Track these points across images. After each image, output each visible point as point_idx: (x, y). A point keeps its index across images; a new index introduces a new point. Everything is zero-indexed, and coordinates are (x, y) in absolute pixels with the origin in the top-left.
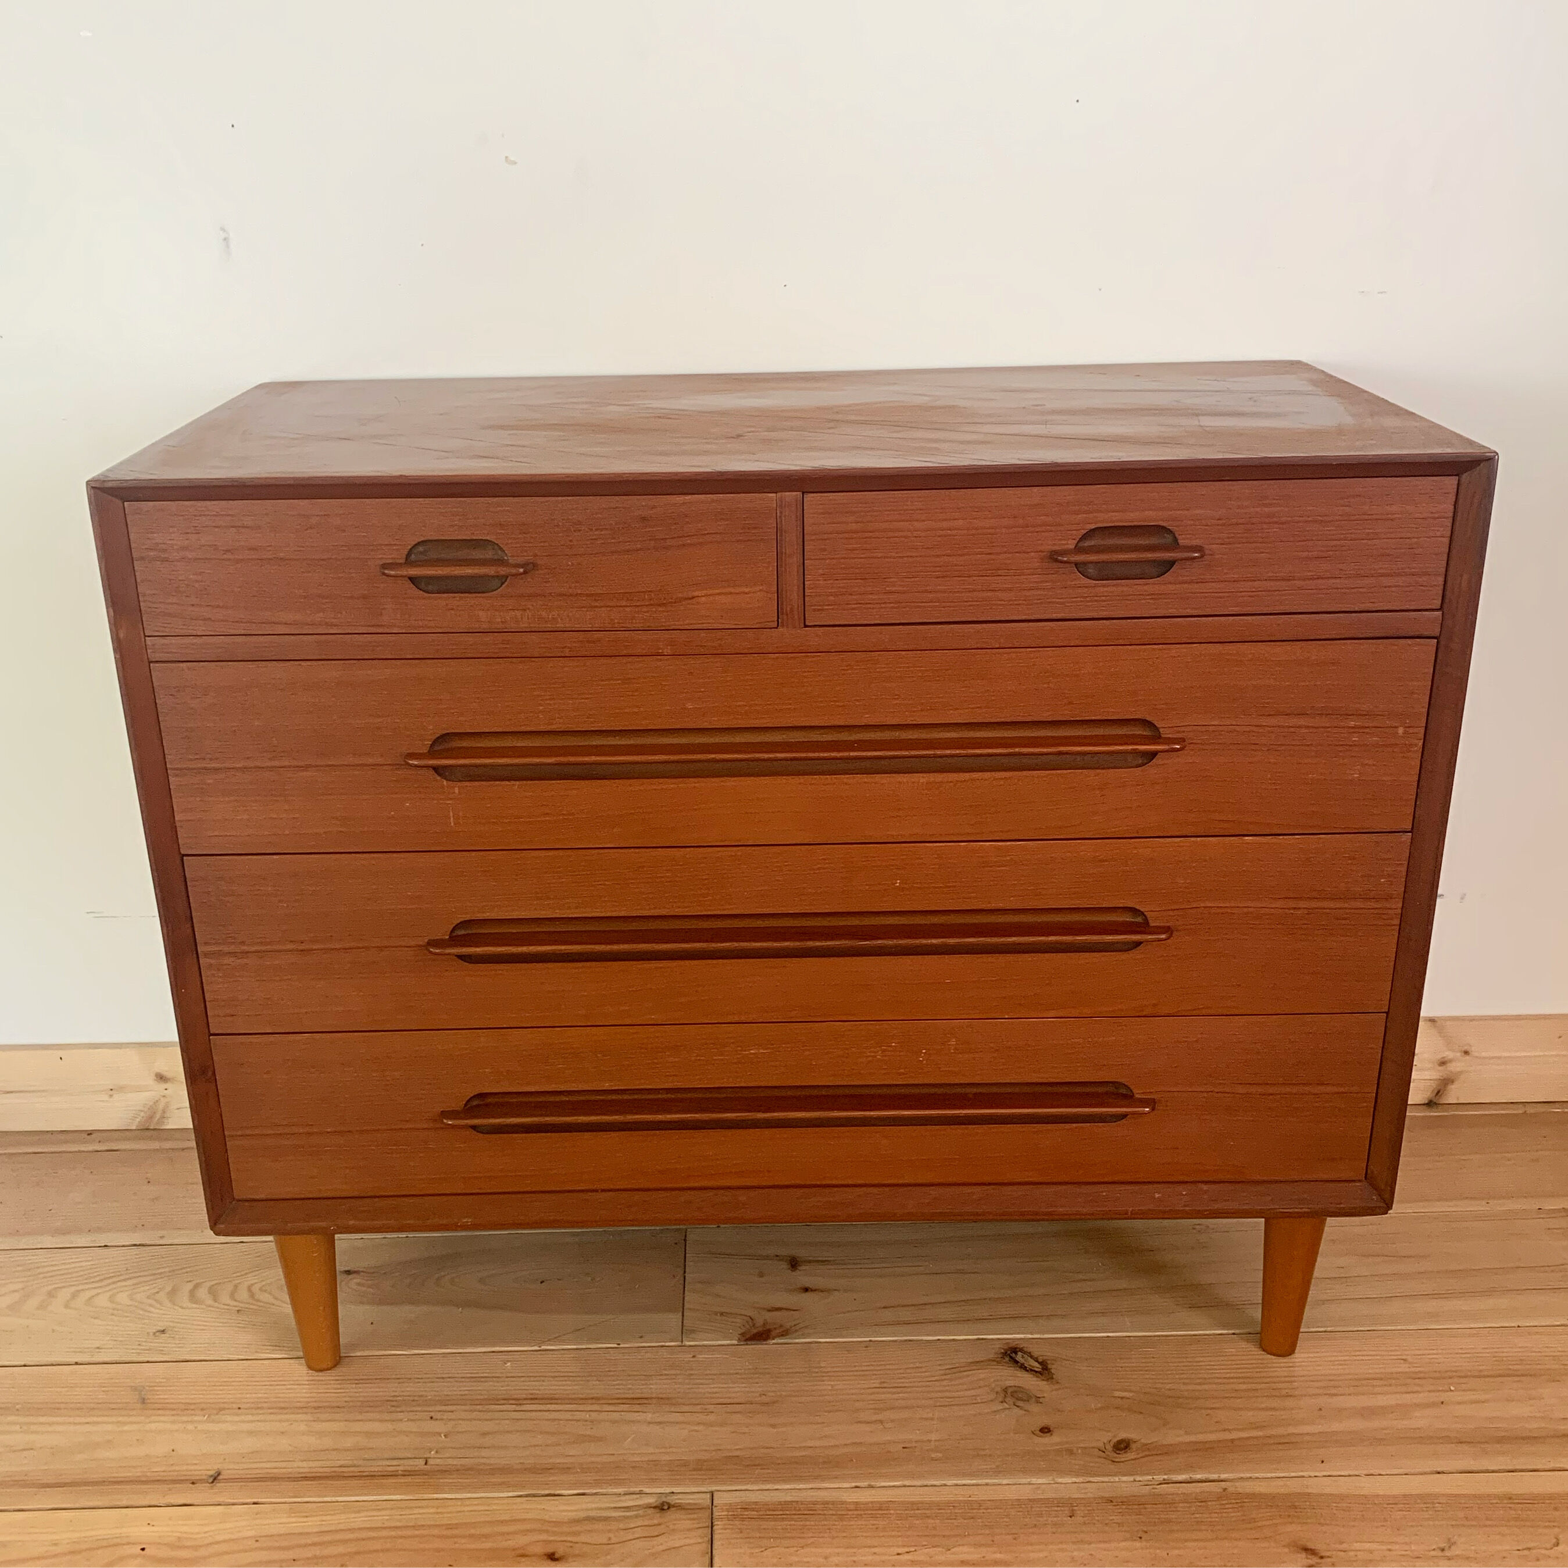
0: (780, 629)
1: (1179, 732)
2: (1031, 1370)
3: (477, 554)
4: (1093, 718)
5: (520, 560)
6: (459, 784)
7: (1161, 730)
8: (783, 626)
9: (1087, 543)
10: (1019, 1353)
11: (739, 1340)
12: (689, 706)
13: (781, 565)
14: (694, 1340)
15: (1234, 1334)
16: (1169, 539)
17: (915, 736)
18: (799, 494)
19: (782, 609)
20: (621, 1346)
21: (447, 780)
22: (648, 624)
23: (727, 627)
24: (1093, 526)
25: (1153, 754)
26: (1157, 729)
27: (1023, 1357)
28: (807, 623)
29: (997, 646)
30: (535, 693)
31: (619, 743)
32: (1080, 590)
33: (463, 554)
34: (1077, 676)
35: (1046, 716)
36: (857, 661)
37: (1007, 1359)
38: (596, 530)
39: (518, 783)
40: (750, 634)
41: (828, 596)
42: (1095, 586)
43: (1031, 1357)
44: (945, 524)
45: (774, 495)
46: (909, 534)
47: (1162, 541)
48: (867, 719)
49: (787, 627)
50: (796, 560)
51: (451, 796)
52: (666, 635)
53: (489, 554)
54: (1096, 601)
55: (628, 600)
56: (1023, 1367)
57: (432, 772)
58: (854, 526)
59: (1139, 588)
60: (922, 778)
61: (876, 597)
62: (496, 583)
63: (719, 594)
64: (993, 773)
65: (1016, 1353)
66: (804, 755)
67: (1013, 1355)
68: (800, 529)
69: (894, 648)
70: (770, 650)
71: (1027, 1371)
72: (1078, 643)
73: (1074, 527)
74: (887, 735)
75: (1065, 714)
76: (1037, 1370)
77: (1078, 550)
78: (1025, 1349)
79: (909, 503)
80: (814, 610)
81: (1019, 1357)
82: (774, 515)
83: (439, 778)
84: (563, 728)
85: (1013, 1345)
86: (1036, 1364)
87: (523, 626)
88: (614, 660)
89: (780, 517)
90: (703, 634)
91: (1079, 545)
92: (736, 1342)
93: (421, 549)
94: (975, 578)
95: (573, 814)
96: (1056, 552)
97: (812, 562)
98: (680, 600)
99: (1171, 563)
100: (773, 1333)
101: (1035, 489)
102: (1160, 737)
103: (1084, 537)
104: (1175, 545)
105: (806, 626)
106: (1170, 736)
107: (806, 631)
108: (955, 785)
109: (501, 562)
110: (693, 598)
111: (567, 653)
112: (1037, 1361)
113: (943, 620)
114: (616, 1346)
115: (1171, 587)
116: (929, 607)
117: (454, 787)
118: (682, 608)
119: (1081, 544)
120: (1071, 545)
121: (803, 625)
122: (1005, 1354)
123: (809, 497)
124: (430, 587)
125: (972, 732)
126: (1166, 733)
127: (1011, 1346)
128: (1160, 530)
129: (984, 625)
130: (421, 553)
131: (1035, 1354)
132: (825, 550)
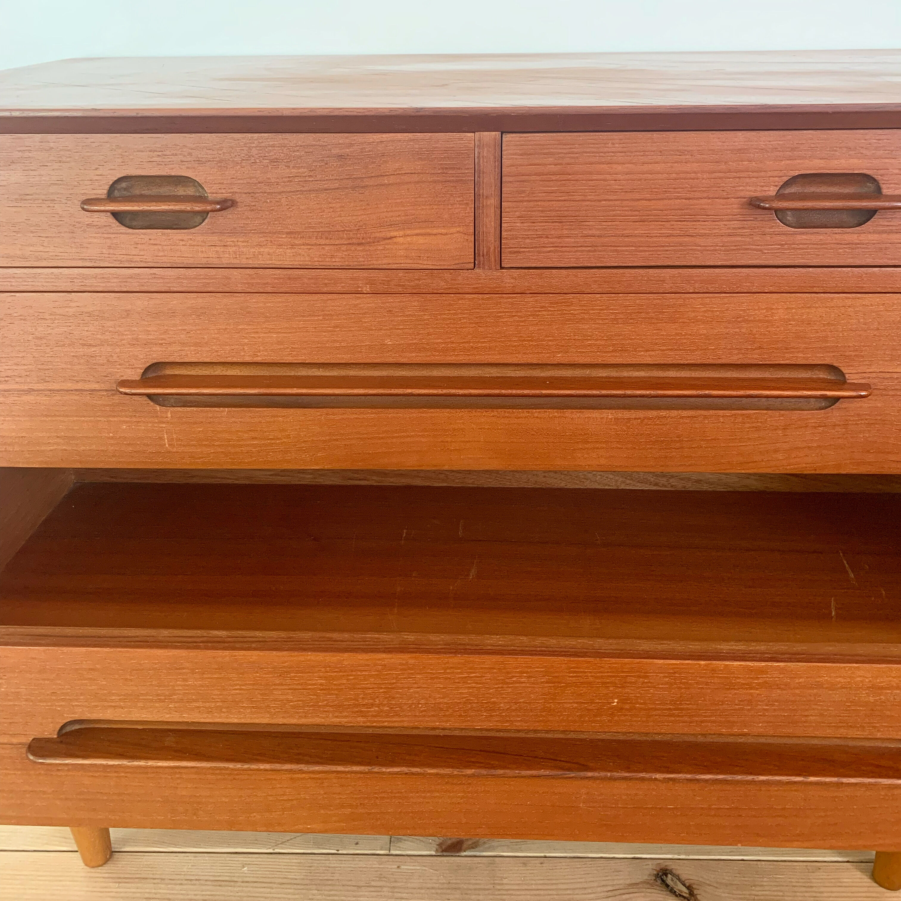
0: (477, 270)
1: (864, 378)
2: (680, 895)
3: (181, 191)
4: (782, 362)
5: (219, 197)
6: (172, 409)
7: (847, 376)
8: (479, 267)
9: (787, 191)
10: (669, 876)
11: (437, 851)
12: (388, 342)
13: (479, 207)
14: (400, 849)
15: (848, 862)
16: (871, 186)
17: (604, 375)
18: (498, 134)
19: (479, 250)
20: (340, 852)
21: (160, 405)
22: (347, 263)
23: (425, 267)
24: (797, 173)
25: (837, 399)
26: (843, 375)
27: (672, 880)
28: (503, 265)
29: (691, 291)
30: (240, 327)
31: (323, 374)
32: (779, 238)
33: (165, 190)
34: (767, 321)
35: (735, 359)
36: (551, 303)
37: (659, 882)
38: (293, 167)
39: (227, 409)
40: (447, 275)
41: (525, 239)
42: (794, 234)
43: (679, 880)
44: (646, 168)
45: (473, 134)
46: (608, 177)
47: (864, 190)
48: (559, 358)
49: (484, 268)
50: (493, 201)
51: (165, 420)
52: (365, 274)
53: (190, 191)
54: (794, 248)
55: (327, 238)
56: (673, 892)
57: (146, 398)
58: (553, 168)
59: (837, 236)
60: (610, 414)
61: (573, 240)
62: (198, 219)
63: (417, 235)
64: (680, 412)
65: (666, 876)
66: (497, 392)
67: (664, 877)
68: (498, 170)
69: (588, 291)
70: (467, 290)
71: (676, 896)
72: (772, 289)
73: (776, 173)
74: (578, 373)
75: (754, 358)
76: (685, 895)
77: (780, 196)
78: (674, 871)
79: (610, 145)
80: (510, 252)
81: (669, 880)
82: (473, 156)
83: (152, 404)
84: (269, 359)
85: (664, 864)
86: (684, 889)
87: (225, 261)
88: (316, 297)
89: (478, 157)
90: (401, 274)
91: (781, 192)
92: (433, 853)
93: (124, 185)
94: (672, 223)
95: (280, 439)
96: (758, 199)
97: (510, 204)
98: (377, 241)
99: (871, 213)
100: (465, 846)
101: (740, 133)
102: (844, 382)
103: (787, 184)
104: (878, 193)
105: (502, 268)
106: (856, 381)
107: (502, 273)
108: (642, 422)
109: (201, 199)
110: (391, 238)
111: (269, 289)
112: (684, 885)
113: (639, 265)
114: (336, 852)
115: (871, 237)
116: (627, 251)
117: (166, 412)
118: (380, 248)
119: (782, 192)
120: (772, 191)
121: (499, 267)
122: (657, 876)
123: (507, 137)
124: (134, 223)
125: (660, 372)
126: (852, 378)
127: (662, 867)
128: (867, 178)
129: (680, 270)
130: (125, 189)
131: (683, 877)
132: (524, 192)
